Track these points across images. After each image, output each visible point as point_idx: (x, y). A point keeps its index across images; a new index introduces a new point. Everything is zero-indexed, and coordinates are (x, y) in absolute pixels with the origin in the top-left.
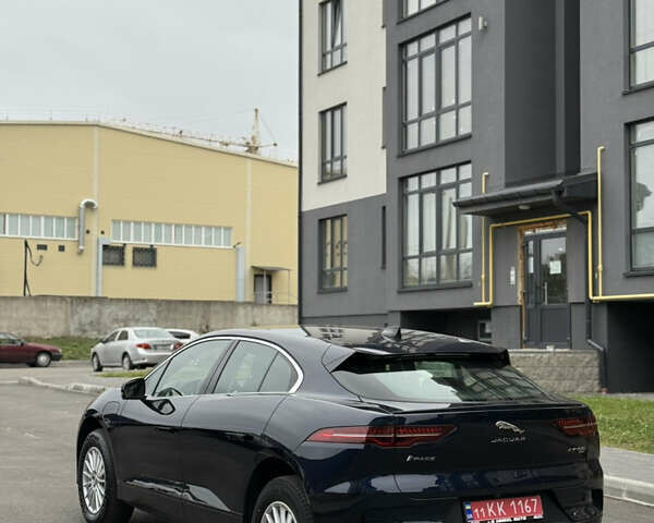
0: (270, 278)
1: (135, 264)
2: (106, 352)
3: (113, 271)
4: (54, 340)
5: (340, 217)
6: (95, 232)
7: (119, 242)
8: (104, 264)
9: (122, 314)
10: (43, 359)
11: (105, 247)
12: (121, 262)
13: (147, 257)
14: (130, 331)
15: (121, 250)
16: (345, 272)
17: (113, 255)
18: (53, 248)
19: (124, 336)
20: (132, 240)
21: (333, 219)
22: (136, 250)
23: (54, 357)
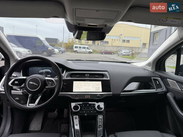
0: (145, 44)
1: (127, 42)
2: (119, 53)
3: (124, 43)
4: (114, 51)
5: (158, 32)
6: (122, 38)
7: (125, 39)
8: (123, 42)
9: (124, 48)
10: (112, 54)
11: (123, 40)
12: (125, 42)
13: (128, 41)
14: (123, 50)
15: (125, 40)
16: (157, 42)
17: (124, 41)
18: (116, 40)
19: (122, 51)
20: (126, 39)
21: (156, 33)
22: (127, 40)
23: (114, 53)
